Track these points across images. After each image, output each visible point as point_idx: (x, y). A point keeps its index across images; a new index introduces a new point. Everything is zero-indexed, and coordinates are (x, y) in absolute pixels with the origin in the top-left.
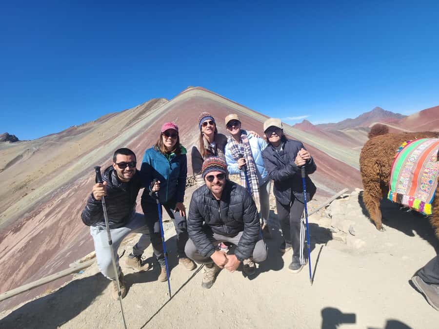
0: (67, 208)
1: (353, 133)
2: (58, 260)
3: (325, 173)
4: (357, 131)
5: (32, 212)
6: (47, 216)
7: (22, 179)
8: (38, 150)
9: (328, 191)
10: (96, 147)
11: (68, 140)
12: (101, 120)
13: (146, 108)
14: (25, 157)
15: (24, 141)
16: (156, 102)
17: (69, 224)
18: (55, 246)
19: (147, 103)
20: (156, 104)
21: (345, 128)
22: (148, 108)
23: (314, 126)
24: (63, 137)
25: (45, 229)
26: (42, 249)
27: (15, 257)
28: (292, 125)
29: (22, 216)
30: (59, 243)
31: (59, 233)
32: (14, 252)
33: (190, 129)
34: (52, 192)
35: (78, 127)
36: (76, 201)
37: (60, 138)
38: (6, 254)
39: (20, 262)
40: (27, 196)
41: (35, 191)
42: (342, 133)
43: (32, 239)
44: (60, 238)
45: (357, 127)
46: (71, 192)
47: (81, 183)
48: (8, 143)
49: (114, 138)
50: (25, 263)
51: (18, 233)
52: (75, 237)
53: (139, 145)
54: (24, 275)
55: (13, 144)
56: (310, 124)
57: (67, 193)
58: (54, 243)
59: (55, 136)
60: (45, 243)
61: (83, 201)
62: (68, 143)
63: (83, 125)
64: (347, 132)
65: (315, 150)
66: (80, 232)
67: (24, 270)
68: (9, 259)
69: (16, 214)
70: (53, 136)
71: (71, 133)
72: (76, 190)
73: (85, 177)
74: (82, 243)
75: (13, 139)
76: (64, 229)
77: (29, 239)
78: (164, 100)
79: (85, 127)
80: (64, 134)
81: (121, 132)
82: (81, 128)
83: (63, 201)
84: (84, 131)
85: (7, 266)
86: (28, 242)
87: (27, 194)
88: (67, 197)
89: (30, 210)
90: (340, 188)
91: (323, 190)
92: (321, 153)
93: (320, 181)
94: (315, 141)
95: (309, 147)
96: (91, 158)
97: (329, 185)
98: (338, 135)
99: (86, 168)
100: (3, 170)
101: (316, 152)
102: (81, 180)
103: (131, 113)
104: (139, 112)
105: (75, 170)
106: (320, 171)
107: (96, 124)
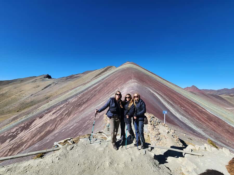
0: (61, 112)
2: (52, 136)
3: (203, 122)
5: (49, 110)
6: (53, 114)
7: (49, 94)
8: (57, 83)
9: (203, 134)
10: (79, 86)
11: (70, 80)
12: (84, 73)
13: (105, 70)
14: (52, 85)
15: (53, 78)
17: (61, 120)
18: (53, 129)
19: (106, 68)
20: (110, 68)
21: (223, 94)
22: (106, 70)
23: (200, 90)
24: (68, 79)
25: (51, 120)
27: (37, 130)
29: (44, 111)
30: (55, 127)
31: (56, 123)
32: (37, 127)
33: (123, 83)
34: (58, 103)
35: (74, 75)
36: (66, 109)
38: (34, 127)
39: (38, 132)
40: (48, 103)
41: (52, 101)
43: (45, 123)
44: (56, 125)
46: (65, 105)
47: (70, 101)
48: (47, 79)
49: (88, 82)
50: (40, 134)
51: (41, 119)
52: (61, 127)
53: (98, 88)
54: (38, 140)
55: (49, 79)
56: (197, 88)
57: (63, 105)
58: (53, 127)
59: (65, 78)
60: (49, 127)
61: (69, 110)
62: (69, 82)
63: (77, 75)
64: (223, 96)
65: (198, 106)
66: (64, 125)
67: (38, 137)
68: (35, 130)
71: (71, 77)
72: (67, 104)
73: (72, 99)
74: (63, 130)
75: (49, 77)
76: (58, 122)
77: (44, 123)
78: (114, 67)
80: (69, 77)
81: (92, 80)
82: (76, 76)
85: (33, 133)
87: (48, 102)
88: (63, 107)
89: (47, 110)
90: (213, 134)
91: (200, 133)
92: (201, 108)
93: (198, 127)
94: (198, 100)
95: (193, 103)
96: (76, 91)
97: (204, 130)
98: (217, 98)
99: (73, 95)
100: (43, 89)
101: (197, 107)
102: (70, 100)
103: (98, 72)
104: (101, 72)
105: (69, 95)
106: (199, 119)
107: (82, 75)
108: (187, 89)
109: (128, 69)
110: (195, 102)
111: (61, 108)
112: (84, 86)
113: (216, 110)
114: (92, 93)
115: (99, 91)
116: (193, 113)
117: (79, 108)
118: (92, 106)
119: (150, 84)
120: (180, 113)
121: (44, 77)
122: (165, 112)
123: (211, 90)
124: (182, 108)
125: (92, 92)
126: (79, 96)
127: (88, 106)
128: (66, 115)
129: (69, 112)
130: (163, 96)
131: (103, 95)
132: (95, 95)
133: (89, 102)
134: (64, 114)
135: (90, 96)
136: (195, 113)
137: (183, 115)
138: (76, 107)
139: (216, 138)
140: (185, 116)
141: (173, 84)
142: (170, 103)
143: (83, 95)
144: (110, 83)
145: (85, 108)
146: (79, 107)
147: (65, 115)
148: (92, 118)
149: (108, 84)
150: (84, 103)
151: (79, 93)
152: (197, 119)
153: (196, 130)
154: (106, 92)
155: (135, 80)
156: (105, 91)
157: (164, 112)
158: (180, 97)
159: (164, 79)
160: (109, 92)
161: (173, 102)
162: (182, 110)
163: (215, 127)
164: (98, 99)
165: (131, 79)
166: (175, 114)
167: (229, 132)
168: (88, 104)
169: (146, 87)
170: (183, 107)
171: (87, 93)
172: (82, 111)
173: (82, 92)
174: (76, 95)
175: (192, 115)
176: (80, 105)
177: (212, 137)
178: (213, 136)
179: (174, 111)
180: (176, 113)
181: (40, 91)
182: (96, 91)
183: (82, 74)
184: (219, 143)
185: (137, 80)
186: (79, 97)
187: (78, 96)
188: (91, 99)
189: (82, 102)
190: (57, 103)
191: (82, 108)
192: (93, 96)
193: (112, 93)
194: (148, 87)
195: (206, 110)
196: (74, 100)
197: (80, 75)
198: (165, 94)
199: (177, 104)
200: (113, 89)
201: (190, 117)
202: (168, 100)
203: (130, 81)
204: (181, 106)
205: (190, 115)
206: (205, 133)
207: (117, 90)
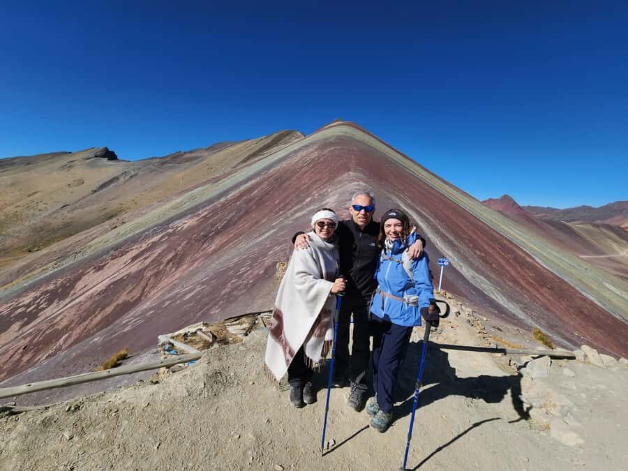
0: (155, 255)
1: (588, 231)
2: (136, 317)
3: (523, 288)
4: (597, 230)
5: (119, 250)
6: (134, 259)
7: (114, 205)
8: (136, 175)
9: (522, 318)
10: (202, 185)
11: (171, 168)
12: (213, 148)
13: (272, 142)
14: (122, 180)
15: (123, 161)
16: (287, 134)
17: (156, 275)
18: (135, 298)
19: (275, 135)
20: (287, 138)
21: (576, 220)
22: (275, 142)
23: (519, 207)
24: (165, 163)
25: (128, 275)
26: (123, 298)
27: (93, 300)
28: (481, 201)
29: (107, 252)
30: (142, 295)
31: (143, 284)
32: (93, 293)
33: (327, 182)
34: (144, 232)
35: (185, 153)
36: (168, 247)
37: (163, 164)
38: (84, 293)
39: (97, 307)
40: (116, 229)
41: (124, 225)
42: (569, 228)
43: (113, 283)
44: (143, 290)
45: (598, 222)
46: (163, 237)
47: (177, 227)
48: (105, 160)
49: (226, 175)
50: (101, 310)
51: (100, 272)
52: (159, 294)
53: (256, 192)
54: (97, 325)
55: (111, 163)
56: (515, 203)
57: (160, 236)
58: (136, 293)
59: (157, 160)
60: (126, 292)
61: (176, 249)
62: (169, 173)
63: (191, 152)
64: (576, 226)
65: (515, 249)
66: (166, 288)
67: (99, 317)
68: (86, 301)
69: (101, 248)
70: (154, 161)
71: (176, 159)
72: (170, 235)
73: (184, 221)
74: (167, 303)
75: (110, 156)
76: (149, 280)
77: (110, 283)
78: (299, 134)
79: (193, 155)
80: (168, 159)
81: (235, 169)
82: (188, 156)
83: (154, 246)
84: (191, 159)
85: (83, 308)
86: (109, 285)
87: (116, 227)
88: (159, 240)
89: (116, 248)
90: (545, 317)
91: (514, 315)
92: (523, 255)
93: (511, 298)
94: (517, 233)
95: (505, 242)
96: (193, 198)
97: (525, 309)
98: (560, 229)
99: (185, 209)
100: (95, 191)
101: (514, 252)
102: (178, 223)
103: (253, 145)
104: (262, 145)
105: (173, 208)
106: (515, 282)
107: (206, 154)
108: (488, 203)
109: (340, 141)
110: (509, 237)
111: (154, 245)
112: (214, 186)
113: (558, 258)
114: (240, 204)
115: (260, 202)
116: (503, 267)
117: (205, 246)
118: (241, 241)
119: (400, 187)
120: (471, 265)
121: (96, 156)
122: (443, 262)
123: (550, 210)
124: (475, 254)
125: (238, 203)
126: (203, 213)
127: (227, 243)
128: (171, 264)
129: (177, 255)
130: (430, 220)
131: (271, 212)
132: (247, 213)
133: (233, 232)
134: (165, 260)
135: (233, 214)
136: (508, 267)
137: (477, 270)
138: (197, 244)
139: (552, 327)
140: (482, 274)
141: (457, 189)
142: (447, 238)
143: (215, 212)
144: (288, 179)
145: (222, 246)
146: (203, 243)
147: (168, 264)
148: (245, 273)
149: (284, 181)
150: (218, 233)
151: (202, 205)
152: (510, 280)
153: (506, 306)
154: (279, 203)
155: (359, 172)
156: (276, 202)
157: (440, 262)
158: (473, 224)
159: (433, 175)
160: (287, 204)
161: (457, 236)
162: (475, 256)
163: (549, 300)
164: (257, 223)
165: (349, 170)
166: (458, 268)
167: (582, 313)
168: (228, 235)
169: (389, 195)
170: (481, 251)
171: (224, 206)
172: (215, 252)
173: (211, 201)
174: (193, 211)
175: (500, 272)
176: (207, 238)
177: (541, 325)
178: (543, 323)
179: (456, 260)
180: (461, 264)
181: (88, 195)
182: (250, 200)
183: (206, 149)
184: (555, 337)
185: (364, 174)
186: (204, 217)
187: (200, 212)
188: (236, 222)
189: (213, 229)
190: (142, 229)
191: (213, 247)
192: (242, 216)
193: (296, 208)
194: (393, 193)
195: (533, 259)
196: (188, 222)
197: (199, 155)
198: (437, 216)
199: (465, 243)
200: (298, 196)
201: (495, 277)
202: (442, 230)
203: (346, 175)
204: (475, 246)
205: (494, 270)
206: (527, 313)
207: (309, 199)
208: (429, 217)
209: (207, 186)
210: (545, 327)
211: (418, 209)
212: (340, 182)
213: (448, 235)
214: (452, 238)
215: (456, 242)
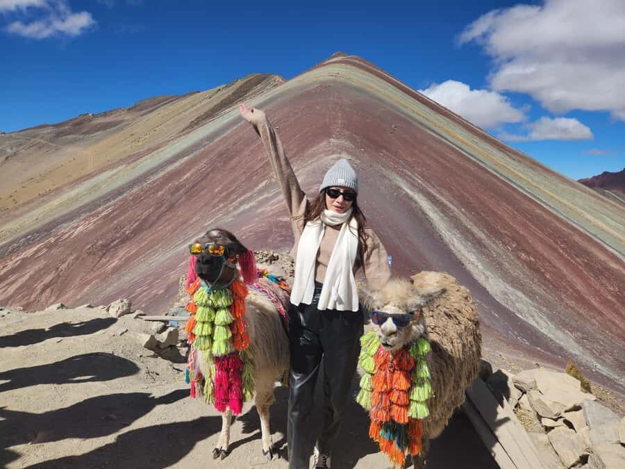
0: (24, 279)
3: (591, 307)
8: (15, 154)
12: (141, 108)
19: (239, 83)
34: (11, 243)
35: (94, 116)
36: (46, 266)
47: (63, 235)
53: (188, 175)
57: (35, 249)
61: (57, 269)
70: (45, 131)
72: (50, 247)
73: (73, 223)
79: (107, 120)
80: (66, 127)
82: (100, 120)
84: (103, 127)
88: (32, 256)
92: (604, 258)
97: (584, 339)
101: (589, 253)
102: (64, 229)
105: (61, 206)
106: (581, 299)
111: (25, 263)
112: (129, 167)
114: (163, 196)
115: (193, 190)
116: (563, 277)
117: (104, 260)
118: (157, 251)
120: (504, 275)
124: (519, 258)
125: (160, 193)
126: (104, 211)
127: (136, 255)
128: (48, 290)
129: (59, 276)
130: (449, 209)
131: (206, 205)
132: (172, 207)
133: (147, 236)
134: (39, 286)
135: (151, 210)
136: (571, 277)
137: (514, 282)
138: (91, 259)
140: (522, 288)
142: (473, 235)
143: (123, 208)
144: (238, 152)
145: (128, 260)
146: (101, 259)
147: (43, 290)
149: (232, 157)
150: (125, 240)
151: (106, 199)
152: (571, 297)
154: (220, 192)
155: (346, 139)
156: (216, 190)
158: (525, 213)
160: (233, 192)
161: (493, 232)
162: (517, 262)
164: (184, 223)
165: (329, 135)
166: (482, 281)
168: (140, 243)
169: (385, 172)
170: (527, 253)
172: (116, 270)
173: (119, 191)
174: (91, 207)
175: (556, 284)
176: (107, 249)
179: (480, 267)
180: (488, 273)
182: (177, 189)
183: (128, 110)
185: (351, 140)
186: (105, 217)
188: (154, 223)
189: (118, 235)
190: (9, 240)
191: (116, 262)
192: (164, 213)
193: (242, 198)
196: (80, 227)
197: (118, 118)
198: (463, 201)
199: (504, 243)
200: (249, 179)
203: (324, 143)
204: (520, 247)
205: (545, 282)
206: (584, 346)
207: (264, 183)
208: (449, 205)
209: (120, 168)
210: (610, 367)
211: (433, 191)
212: (313, 156)
213: (475, 230)
214: (481, 235)
215: (487, 241)
